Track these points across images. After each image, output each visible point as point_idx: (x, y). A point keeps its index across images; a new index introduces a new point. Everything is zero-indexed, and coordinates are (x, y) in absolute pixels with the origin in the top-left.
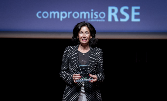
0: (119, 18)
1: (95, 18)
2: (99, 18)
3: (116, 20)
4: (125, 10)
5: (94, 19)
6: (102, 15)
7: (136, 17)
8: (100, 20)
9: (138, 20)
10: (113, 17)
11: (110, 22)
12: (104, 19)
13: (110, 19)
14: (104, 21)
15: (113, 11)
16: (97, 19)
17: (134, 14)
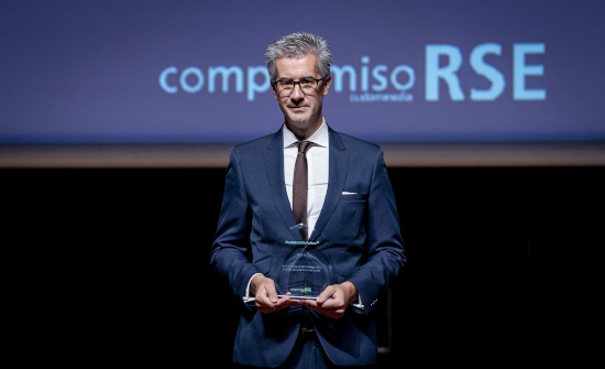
0: (466, 90)
1: (376, 88)
2: (390, 89)
3: (456, 94)
4: (489, 59)
5: (371, 91)
6: (403, 78)
7: (531, 83)
8: (394, 98)
9: (540, 95)
10: (443, 85)
11: (432, 103)
12: (408, 92)
13: (432, 93)
14: (410, 98)
15: (444, 61)
16: (383, 92)
17: (521, 70)
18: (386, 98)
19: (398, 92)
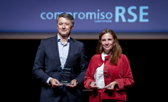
0: (127, 19)
1: (101, 18)
2: (106, 19)
3: (124, 20)
4: (133, 11)
5: (100, 19)
6: (109, 16)
7: (144, 17)
9: (147, 20)
10: (120, 17)
11: (117, 23)
12: (110, 20)
13: (117, 20)
14: (111, 21)
15: (120, 11)
16: (104, 20)
17: (142, 14)
18: (104, 21)
19: (107, 20)
